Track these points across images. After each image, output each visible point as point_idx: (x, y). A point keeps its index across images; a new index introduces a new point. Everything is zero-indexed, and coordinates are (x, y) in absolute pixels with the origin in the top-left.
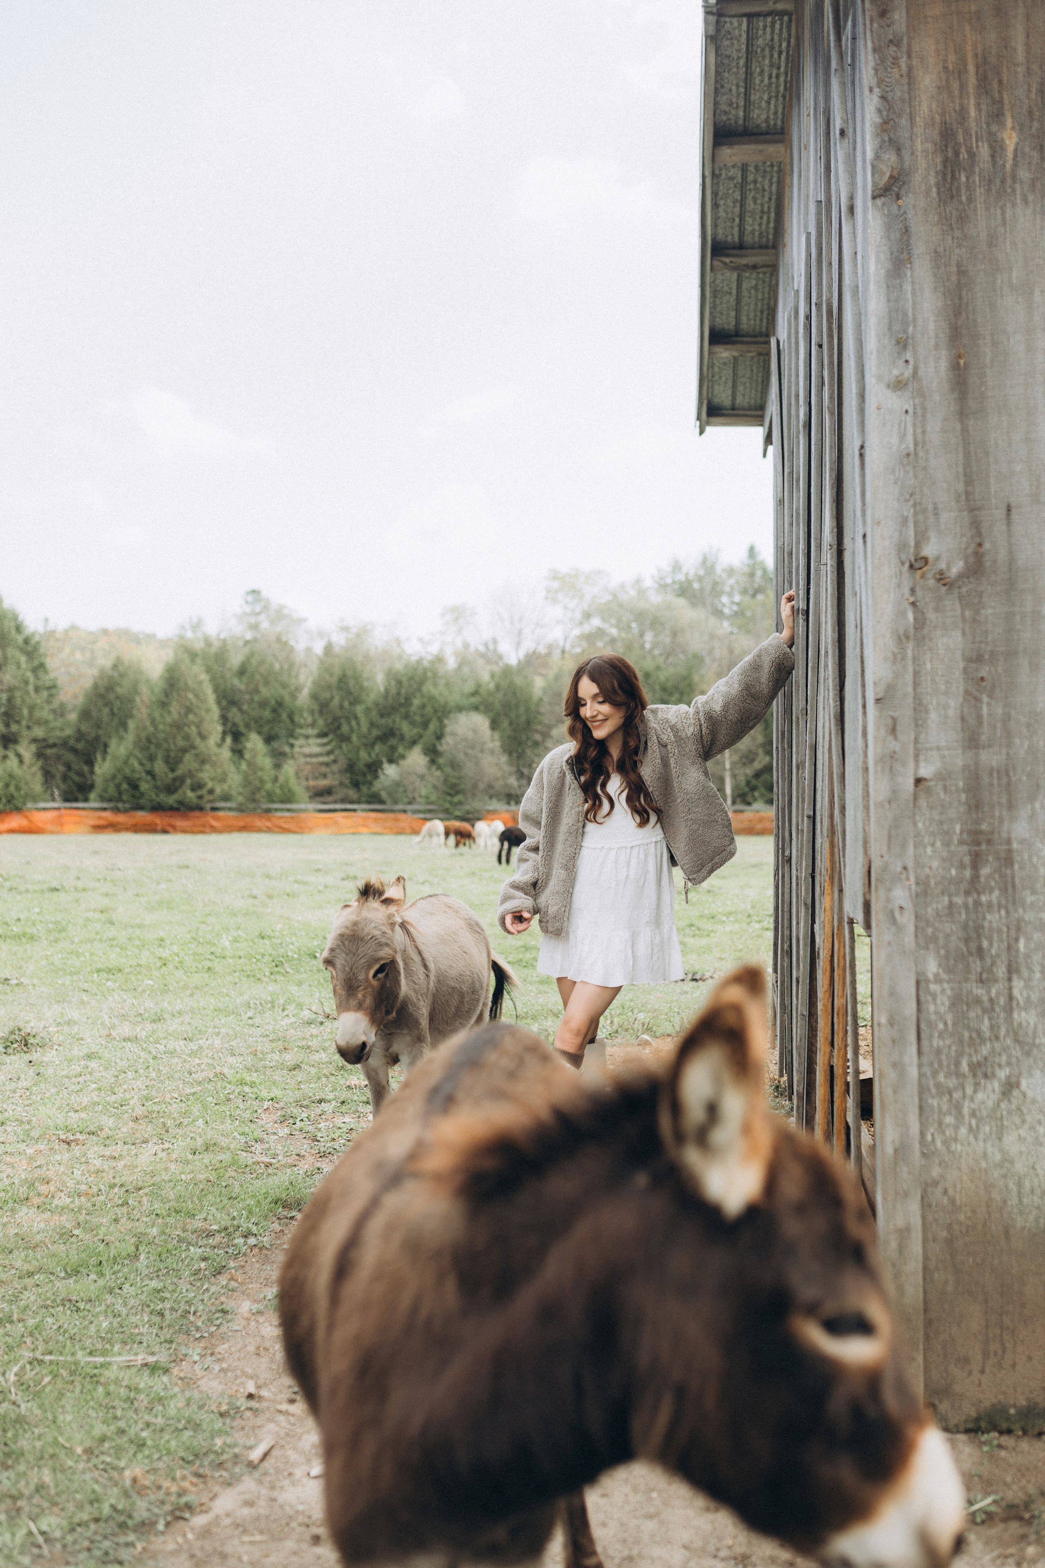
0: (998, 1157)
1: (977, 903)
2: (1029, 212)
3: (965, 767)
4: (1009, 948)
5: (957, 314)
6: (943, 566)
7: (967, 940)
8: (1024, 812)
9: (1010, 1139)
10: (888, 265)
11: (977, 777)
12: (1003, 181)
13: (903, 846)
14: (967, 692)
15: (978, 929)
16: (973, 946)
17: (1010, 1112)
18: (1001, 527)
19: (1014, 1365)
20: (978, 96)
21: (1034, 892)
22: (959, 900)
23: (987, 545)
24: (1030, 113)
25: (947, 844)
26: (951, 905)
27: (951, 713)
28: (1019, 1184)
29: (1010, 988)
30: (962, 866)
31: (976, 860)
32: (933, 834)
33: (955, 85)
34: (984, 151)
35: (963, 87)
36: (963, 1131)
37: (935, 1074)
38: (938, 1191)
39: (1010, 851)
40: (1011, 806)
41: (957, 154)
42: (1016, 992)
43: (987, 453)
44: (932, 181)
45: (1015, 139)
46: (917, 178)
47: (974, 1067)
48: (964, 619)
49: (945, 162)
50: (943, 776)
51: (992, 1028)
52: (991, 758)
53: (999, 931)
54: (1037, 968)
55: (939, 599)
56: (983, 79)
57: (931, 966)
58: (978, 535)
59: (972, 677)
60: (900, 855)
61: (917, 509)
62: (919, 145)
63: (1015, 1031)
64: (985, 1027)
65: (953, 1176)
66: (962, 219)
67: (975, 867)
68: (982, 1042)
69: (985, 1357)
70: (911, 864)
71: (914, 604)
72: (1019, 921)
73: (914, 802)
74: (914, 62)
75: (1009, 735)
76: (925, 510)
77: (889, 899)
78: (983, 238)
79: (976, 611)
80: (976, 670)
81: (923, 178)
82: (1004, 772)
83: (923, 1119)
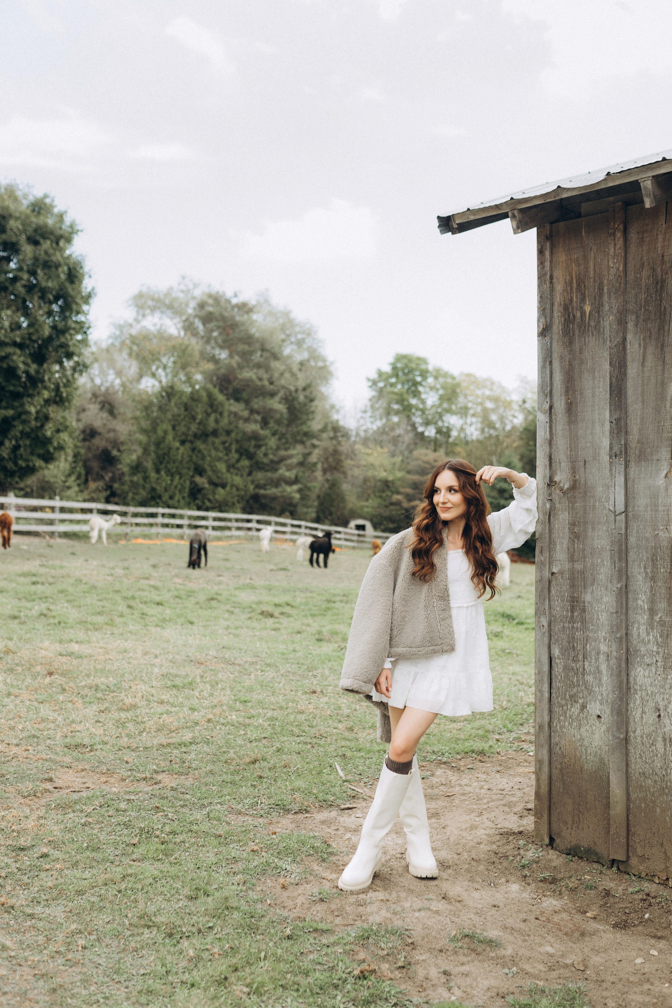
0: (579, 737)
1: (573, 627)
2: (594, 339)
3: (569, 569)
4: (584, 648)
5: (568, 382)
6: (562, 485)
7: (569, 642)
8: (589, 590)
9: (583, 730)
10: (542, 364)
11: (573, 574)
12: (585, 327)
13: (544, 600)
14: (570, 538)
15: (573, 638)
16: (571, 645)
17: (583, 718)
18: (582, 469)
19: (583, 829)
20: (577, 292)
21: (593, 625)
22: (566, 625)
23: (577, 477)
24: (595, 297)
25: (563, 601)
26: (564, 627)
27: (564, 546)
28: (586, 750)
29: (584, 665)
30: (567, 611)
31: (573, 610)
32: (557, 596)
33: (569, 288)
34: (578, 314)
35: (571, 290)
36: (567, 723)
37: (557, 697)
38: (558, 748)
39: (584, 606)
40: (585, 588)
41: (569, 316)
42: (586, 667)
43: (578, 439)
44: (561, 328)
45: (589, 309)
46: (555, 327)
47: (571, 697)
48: (569, 508)
49: (565, 320)
50: (561, 573)
51: (577, 681)
52: (578, 566)
53: (580, 640)
54: (593, 657)
55: (561, 499)
56: (578, 285)
57: (556, 652)
58: (574, 472)
59: (572, 532)
60: (543, 604)
61: (553, 461)
62: (556, 314)
63: (585, 683)
64: (575, 680)
65: (563, 742)
66: (571, 343)
67: (572, 612)
68: (574, 687)
69: (573, 823)
70: (547, 608)
71: (551, 500)
72: (587, 636)
73: (550, 582)
74: (555, 280)
75: (584, 557)
76: (556, 462)
77: (539, 622)
78: (578, 350)
79: (573, 504)
80: (573, 529)
81: (557, 327)
82: (582, 572)
83: (552, 716)
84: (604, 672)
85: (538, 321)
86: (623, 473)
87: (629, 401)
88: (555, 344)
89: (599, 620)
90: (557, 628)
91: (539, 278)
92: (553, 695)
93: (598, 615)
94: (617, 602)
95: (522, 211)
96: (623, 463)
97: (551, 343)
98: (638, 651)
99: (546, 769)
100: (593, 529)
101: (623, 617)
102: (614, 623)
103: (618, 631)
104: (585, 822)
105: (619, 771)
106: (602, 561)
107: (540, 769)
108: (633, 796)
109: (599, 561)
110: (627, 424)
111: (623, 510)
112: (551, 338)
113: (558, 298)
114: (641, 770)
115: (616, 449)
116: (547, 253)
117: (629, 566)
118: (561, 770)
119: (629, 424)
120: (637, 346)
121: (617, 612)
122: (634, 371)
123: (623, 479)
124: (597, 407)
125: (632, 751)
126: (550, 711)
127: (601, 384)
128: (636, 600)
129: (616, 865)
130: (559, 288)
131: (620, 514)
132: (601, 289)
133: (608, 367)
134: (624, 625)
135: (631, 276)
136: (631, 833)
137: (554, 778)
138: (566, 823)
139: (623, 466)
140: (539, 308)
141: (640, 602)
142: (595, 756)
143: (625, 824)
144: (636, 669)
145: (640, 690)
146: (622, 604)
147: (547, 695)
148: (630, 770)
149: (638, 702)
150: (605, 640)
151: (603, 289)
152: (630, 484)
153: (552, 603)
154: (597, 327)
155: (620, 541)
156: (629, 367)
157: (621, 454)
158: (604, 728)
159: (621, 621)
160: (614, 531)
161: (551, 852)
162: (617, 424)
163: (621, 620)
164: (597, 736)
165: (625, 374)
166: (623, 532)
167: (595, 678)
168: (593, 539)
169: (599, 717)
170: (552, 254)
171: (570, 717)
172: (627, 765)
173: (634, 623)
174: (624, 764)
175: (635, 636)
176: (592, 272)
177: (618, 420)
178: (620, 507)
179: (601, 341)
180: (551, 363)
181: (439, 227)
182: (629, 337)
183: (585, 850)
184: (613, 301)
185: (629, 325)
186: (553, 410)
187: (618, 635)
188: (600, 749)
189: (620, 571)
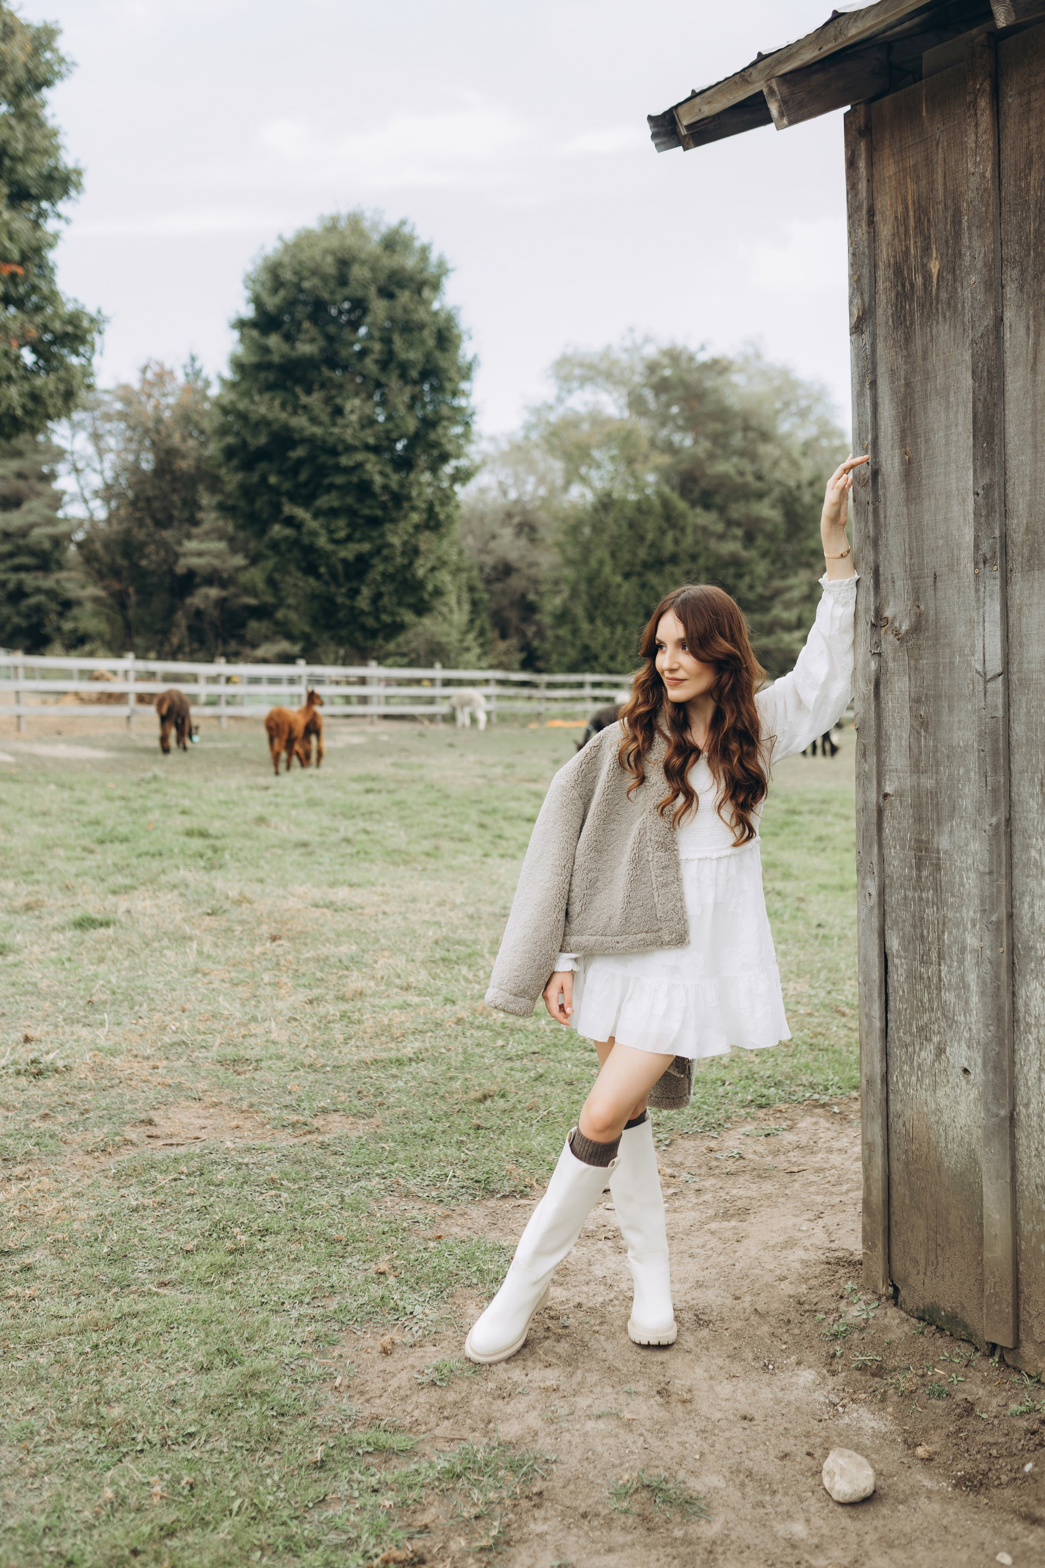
0: (933, 1106)
1: (920, 898)
2: (947, 327)
3: (912, 787)
4: (939, 938)
5: (904, 420)
6: (897, 624)
7: (914, 927)
8: (947, 829)
9: (940, 1093)
10: (859, 388)
11: (919, 797)
12: (931, 304)
13: (871, 846)
14: (912, 727)
15: (922, 918)
16: (918, 931)
17: (940, 1071)
18: (931, 592)
19: (943, 1276)
20: (915, 236)
21: (953, 896)
22: (910, 894)
23: (922, 607)
24: (947, 242)
25: (903, 848)
26: (905, 898)
27: (904, 742)
28: (945, 1131)
29: (940, 971)
30: (911, 867)
31: (920, 864)
32: (893, 838)
33: (902, 230)
34: (919, 281)
35: (906, 232)
36: (914, 1079)
37: (898, 1029)
38: (901, 1122)
39: (939, 859)
40: (939, 823)
41: (903, 286)
42: (943, 975)
43: (922, 532)
44: (890, 312)
45: (937, 267)
46: (880, 312)
47: (921, 1029)
48: (910, 668)
49: (897, 296)
50: (900, 794)
51: (930, 1001)
52: (928, 783)
53: (934, 923)
54: (955, 958)
55: (895, 651)
56: (918, 221)
57: (894, 944)
58: (917, 599)
59: (915, 715)
60: (869, 853)
61: (882, 578)
62: (881, 285)
63: (943, 1006)
64: (926, 999)
65: (908, 1113)
66: (908, 339)
67: (919, 869)
68: (925, 1011)
69: (927, 1264)
70: (875, 860)
71: (880, 654)
72: (945, 917)
73: (880, 812)
74: (878, 218)
75: (937, 764)
76: (886, 580)
77: (863, 887)
78: (920, 353)
79: (917, 660)
80: (918, 709)
81: (883, 312)
82: (934, 794)
83: (891, 1063)
84: (974, 987)
85: (851, 303)
86: (997, 596)
87: (1011, 447)
88: (880, 346)
89: (962, 884)
90: (894, 898)
91: (850, 217)
92: (891, 1025)
93: (961, 877)
94: (991, 852)
95: (787, 78)
96: (998, 574)
97: (873, 345)
98: (1031, 948)
99: (879, 1160)
100: (951, 709)
101: (1003, 882)
102: (987, 893)
103: (993, 910)
104: (947, 1265)
105: (998, 1177)
106: (967, 771)
107: (870, 1158)
108: (1026, 1228)
109: (962, 771)
110: (1006, 495)
111: (999, 670)
112: (874, 336)
113: (884, 253)
114: (1038, 1181)
115: (985, 547)
116: (862, 164)
117: (1015, 782)
118: (907, 1164)
119: (1011, 495)
120: (1022, 332)
121: (991, 873)
122: (1018, 385)
123: (997, 608)
124: (953, 466)
125: (1023, 1141)
126: (886, 1054)
127: (960, 416)
128: (1027, 847)
129: (998, 1353)
130: (885, 231)
131: (994, 678)
132: (957, 222)
133: (968, 381)
134: (1003, 898)
135: (1009, 188)
136: (1023, 1297)
137: (895, 1177)
138: (916, 1262)
139: (998, 582)
140: (851, 277)
141: (1033, 853)
142: (960, 1145)
143: (1009, 1279)
144: (1028, 985)
145: (1036, 1026)
146: (999, 856)
147: (878, 1024)
148: (1020, 1178)
149: (1033, 1048)
150: (974, 926)
151: (960, 222)
152: (1013, 617)
153: (886, 852)
154: (951, 304)
155: (994, 732)
156: (1009, 378)
157: (993, 556)
158: (974, 1093)
159: (999, 891)
160: (984, 712)
161: (892, 1311)
162: (986, 496)
163: (999, 887)
164: (963, 1107)
165: (1002, 392)
166: (1000, 713)
167: (958, 996)
168: (951, 729)
169: (966, 1071)
170: (871, 164)
171: (919, 1068)
172: (1014, 1168)
173: (1023, 894)
174: (1008, 1165)
175: (1026, 921)
176: (941, 191)
177: (988, 488)
178: (995, 665)
179: (960, 330)
180: (874, 384)
181: (654, 136)
182: (1009, 315)
183: (946, 1316)
184: (976, 244)
185: (1008, 289)
186: (880, 480)
187: (994, 918)
188: (968, 1132)
189: (994, 791)
